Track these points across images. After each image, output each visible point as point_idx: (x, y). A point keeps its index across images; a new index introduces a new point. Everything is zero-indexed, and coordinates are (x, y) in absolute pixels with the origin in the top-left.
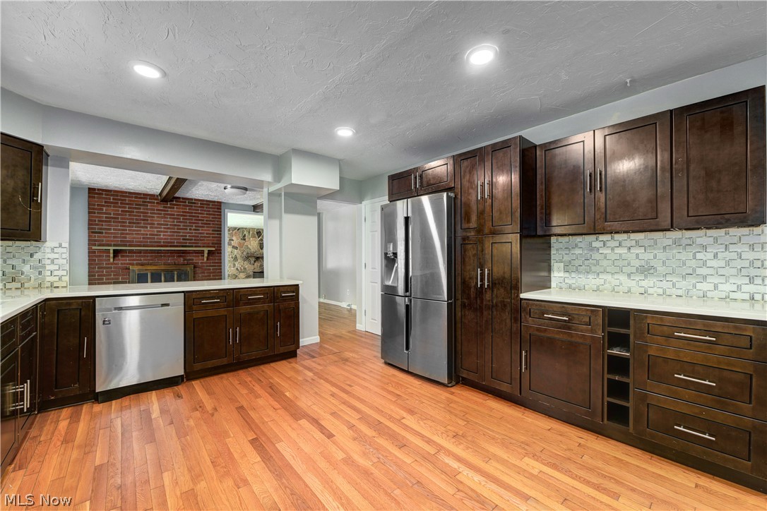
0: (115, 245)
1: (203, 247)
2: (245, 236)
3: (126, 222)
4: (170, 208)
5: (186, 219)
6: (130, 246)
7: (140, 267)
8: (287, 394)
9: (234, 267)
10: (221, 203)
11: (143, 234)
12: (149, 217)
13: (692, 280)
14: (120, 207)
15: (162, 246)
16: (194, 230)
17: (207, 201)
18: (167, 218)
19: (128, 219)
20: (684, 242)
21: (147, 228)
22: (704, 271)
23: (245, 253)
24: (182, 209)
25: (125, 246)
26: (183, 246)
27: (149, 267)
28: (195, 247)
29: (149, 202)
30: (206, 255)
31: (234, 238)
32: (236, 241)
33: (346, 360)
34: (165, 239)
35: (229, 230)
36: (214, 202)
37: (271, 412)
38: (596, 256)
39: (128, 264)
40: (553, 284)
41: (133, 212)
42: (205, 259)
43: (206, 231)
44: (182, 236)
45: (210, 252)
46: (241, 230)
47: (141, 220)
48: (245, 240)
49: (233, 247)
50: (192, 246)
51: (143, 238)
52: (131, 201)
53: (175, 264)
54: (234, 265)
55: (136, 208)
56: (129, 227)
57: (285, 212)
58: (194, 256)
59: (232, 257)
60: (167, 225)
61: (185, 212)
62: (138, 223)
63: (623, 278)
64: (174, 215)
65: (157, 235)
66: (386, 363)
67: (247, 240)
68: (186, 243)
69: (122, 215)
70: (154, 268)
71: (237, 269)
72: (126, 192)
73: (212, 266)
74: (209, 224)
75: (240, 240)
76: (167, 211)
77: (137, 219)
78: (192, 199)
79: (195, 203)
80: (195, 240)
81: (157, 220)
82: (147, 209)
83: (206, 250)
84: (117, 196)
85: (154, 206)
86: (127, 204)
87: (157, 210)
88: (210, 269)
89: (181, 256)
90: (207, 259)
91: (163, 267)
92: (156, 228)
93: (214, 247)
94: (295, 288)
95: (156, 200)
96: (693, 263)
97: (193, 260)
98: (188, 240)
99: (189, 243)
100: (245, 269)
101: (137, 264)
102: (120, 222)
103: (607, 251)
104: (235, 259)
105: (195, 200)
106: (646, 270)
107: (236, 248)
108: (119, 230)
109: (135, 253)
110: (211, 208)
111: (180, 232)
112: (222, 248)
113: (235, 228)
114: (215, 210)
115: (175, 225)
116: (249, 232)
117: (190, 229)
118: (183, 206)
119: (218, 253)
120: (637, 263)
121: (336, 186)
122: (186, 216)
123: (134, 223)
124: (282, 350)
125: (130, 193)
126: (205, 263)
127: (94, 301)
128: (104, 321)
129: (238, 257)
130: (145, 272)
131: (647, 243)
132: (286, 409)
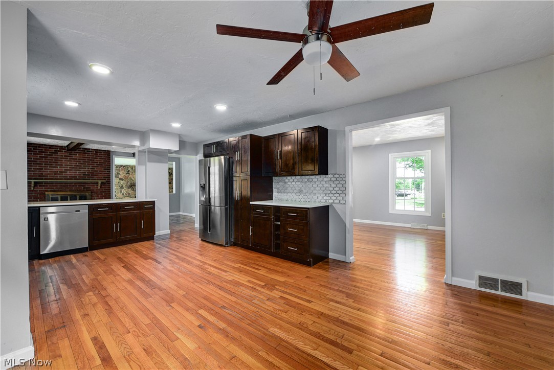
0: (34, 179)
1: (98, 179)
2: (129, 171)
3: (42, 164)
4: (74, 155)
5: (86, 162)
6: (45, 179)
7: (52, 193)
8: (144, 253)
9: (120, 193)
10: (110, 151)
11: (55, 172)
12: (59, 160)
13: (312, 195)
14: (38, 154)
15: (68, 179)
16: (91, 169)
17: (100, 150)
18: (72, 161)
19: (43, 162)
20: (311, 180)
21: (57, 167)
22: (315, 192)
23: (129, 183)
24: (83, 155)
25: (42, 179)
26: (83, 179)
27: (59, 193)
28: (92, 179)
29: (59, 151)
30: (99, 185)
31: (121, 173)
32: (122, 175)
33: (181, 240)
34: (70, 175)
35: (117, 167)
36: (105, 151)
37: (134, 258)
38: (287, 186)
39: (44, 191)
40: (274, 198)
41: (48, 157)
42: (99, 187)
43: (99, 169)
44: (82, 173)
45: (102, 183)
46: (126, 167)
47: (53, 162)
48: (129, 174)
49: (120, 179)
50: (90, 179)
51: (55, 174)
52: (46, 150)
53: (78, 191)
54: (121, 192)
55: (49, 155)
56: (45, 167)
57: (148, 161)
58: (91, 186)
59: (119, 186)
60: (72, 166)
61: (85, 157)
62: (51, 165)
63: (294, 195)
64: (76, 159)
65: (64, 172)
66: (202, 240)
67: (130, 174)
68: (85, 177)
69: (39, 159)
70: (63, 193)
71: (123, 194)
72: (43, 145)
73: (104, 192)
74: (102, 165)
75: (125, 174)
76: (72, 157)
77: (50, 162)
78: (89, 149)
79: (91, 152)
80: (92, 175)
81: (64, 162)
82: (58, 155)
83: (100, 182)
84: (36, 147)
85: (63, 154)
86: (44, 152)
87: (65, 156)
88: (102, 194)
89: (81, 186)
90: (101, 188)
91: (69, 193)
92: (64, 167)
93: (105, 180)
94: (153, 203)
95: (64, 149)
96: (312, 188)
97: (90, 188)
98: (87, 175)
99: (88, 177)
100: (129, 194)
101: (50, 191)
102: (38, 164)
103: (290, 184)
104: (122, 187)
105: (92, 149)
106: (300, 192)
107: (122, 180)
108: (38, 169)
109: (49, 184)
110: (103, 155)
111: (81, 170)
112: (111, 181)
113: (121, 166)
114: (106, 156)
115: (78, 166)
116: (132, 169)
117: (88, 168)
118: (83, 153)
119: (108, 184)
120: (298, 189)
121: (177, 148)
122: (85, 160)
123: (48, 164)
124: (145, 235)
125: (45, 145)
126: (99, 190)
127: (39, 209)
128: (45, 219)
129: (124, 185)
130: (56, 196)
131: (301, 180)
132: (142, 257)
